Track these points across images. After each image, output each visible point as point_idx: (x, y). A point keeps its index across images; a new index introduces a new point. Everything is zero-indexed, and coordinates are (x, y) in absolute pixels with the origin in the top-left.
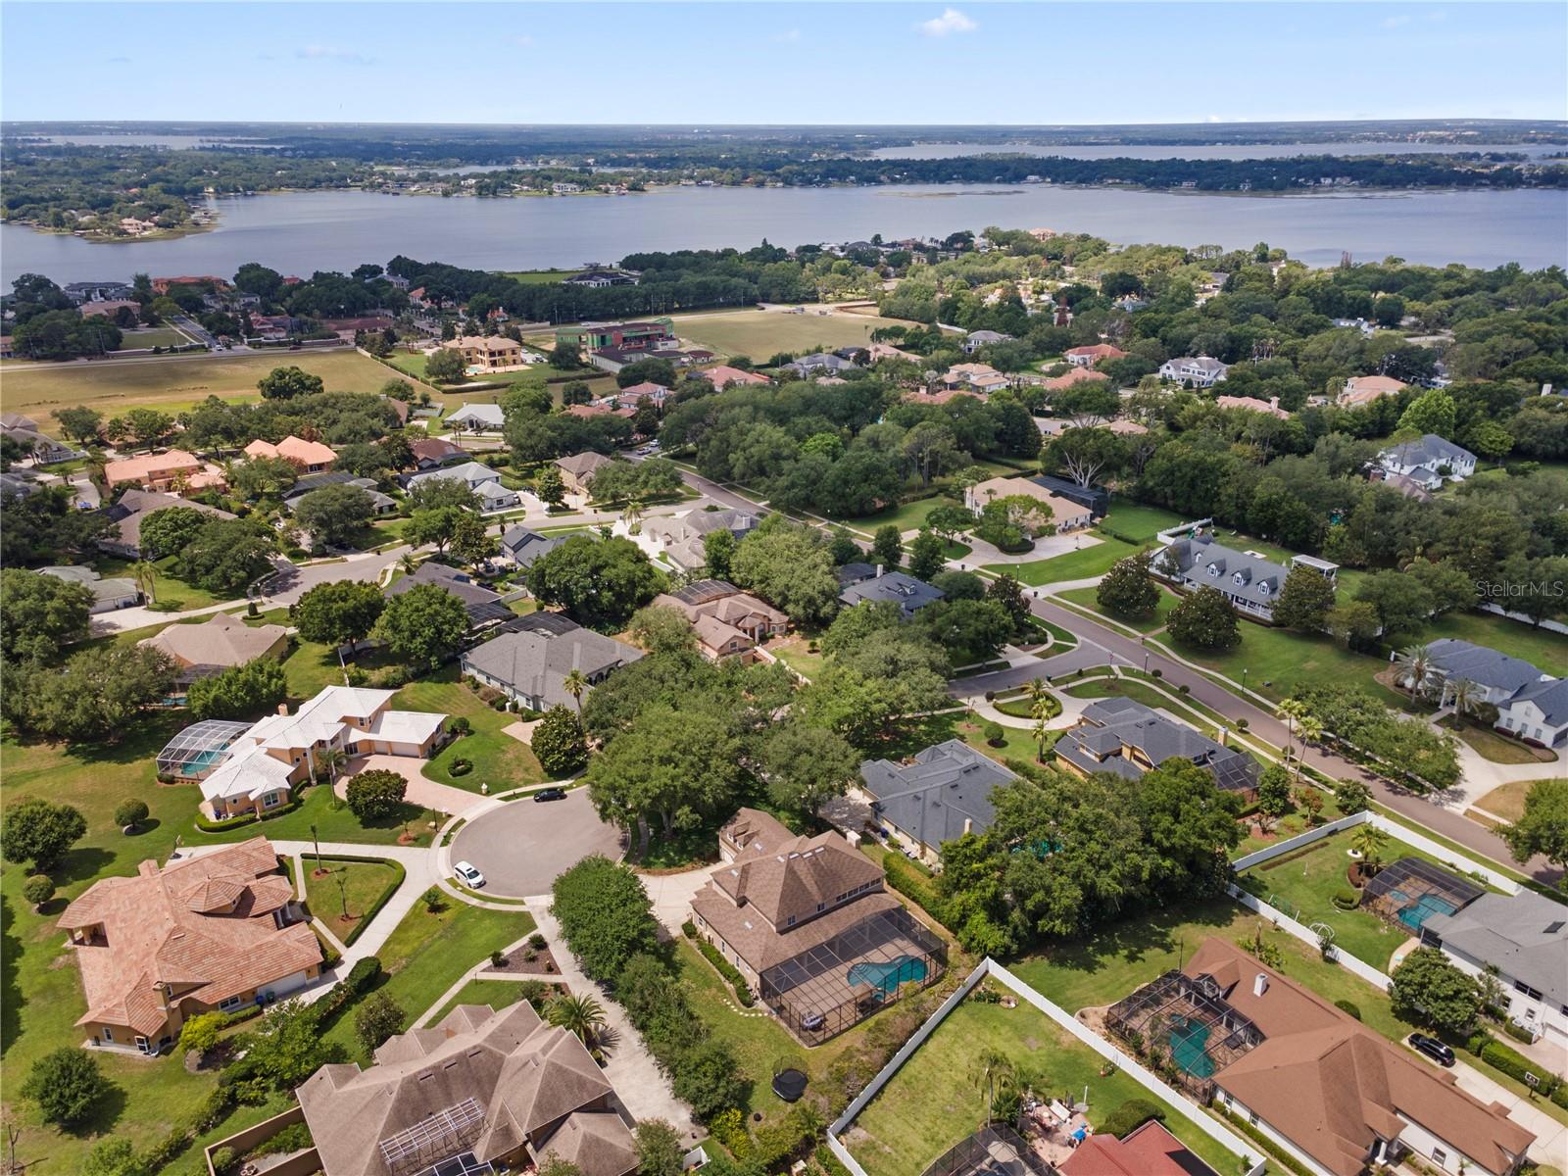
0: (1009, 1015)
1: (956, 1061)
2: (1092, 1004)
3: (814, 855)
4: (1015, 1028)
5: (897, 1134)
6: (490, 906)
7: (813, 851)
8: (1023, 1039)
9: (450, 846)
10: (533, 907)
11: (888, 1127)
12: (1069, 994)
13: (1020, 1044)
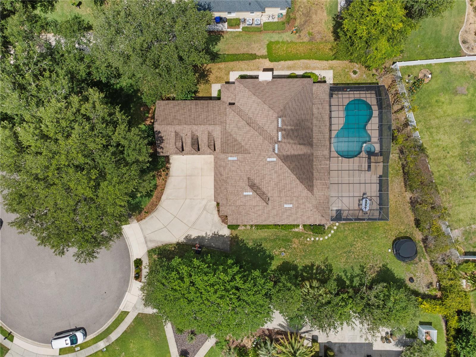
0: (434, 85)
1: (444, 144)
2: (459, 28)
3: (281, 130)
4: (444, 90)
5: (469, 216)
6: (114, 336)
7: (279, 129)
8: (456, 93)
9: (14, 333)
10: (135, 307)
11: (461, 216)
12: (444, 33)
13: (457, 98)
